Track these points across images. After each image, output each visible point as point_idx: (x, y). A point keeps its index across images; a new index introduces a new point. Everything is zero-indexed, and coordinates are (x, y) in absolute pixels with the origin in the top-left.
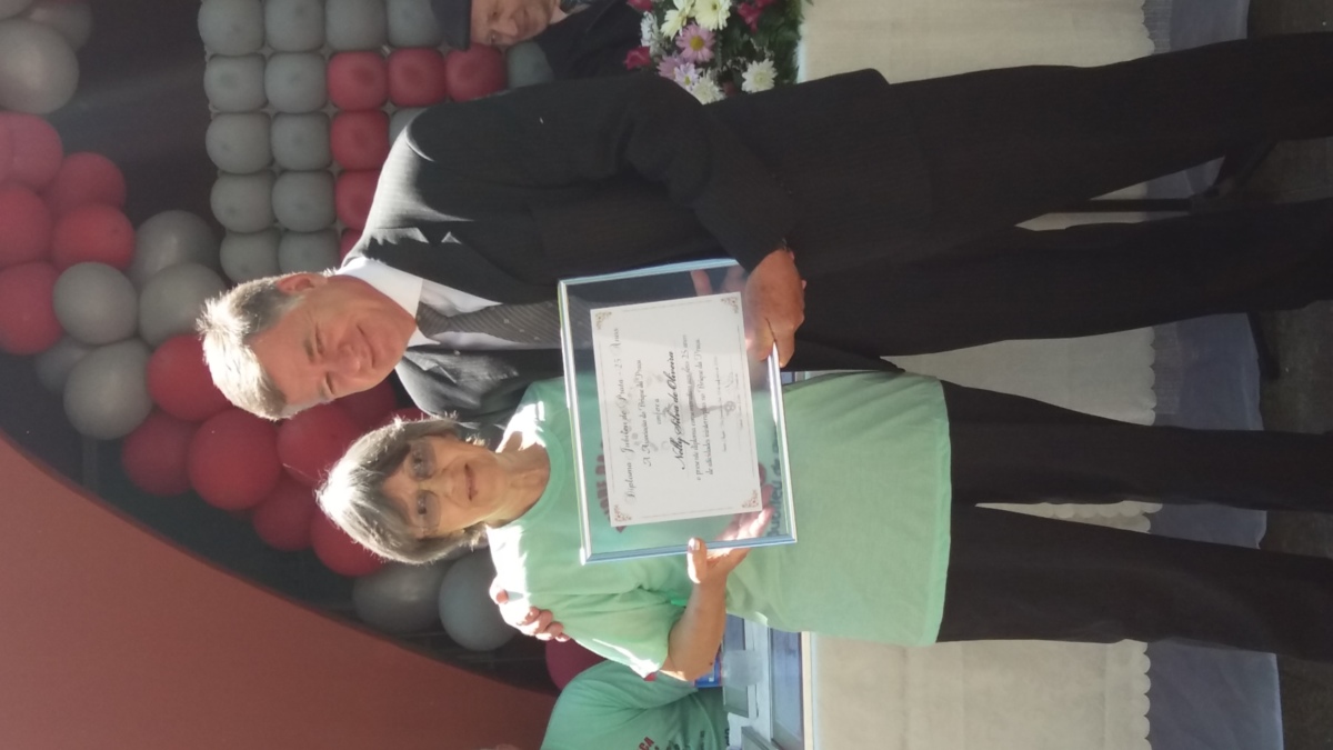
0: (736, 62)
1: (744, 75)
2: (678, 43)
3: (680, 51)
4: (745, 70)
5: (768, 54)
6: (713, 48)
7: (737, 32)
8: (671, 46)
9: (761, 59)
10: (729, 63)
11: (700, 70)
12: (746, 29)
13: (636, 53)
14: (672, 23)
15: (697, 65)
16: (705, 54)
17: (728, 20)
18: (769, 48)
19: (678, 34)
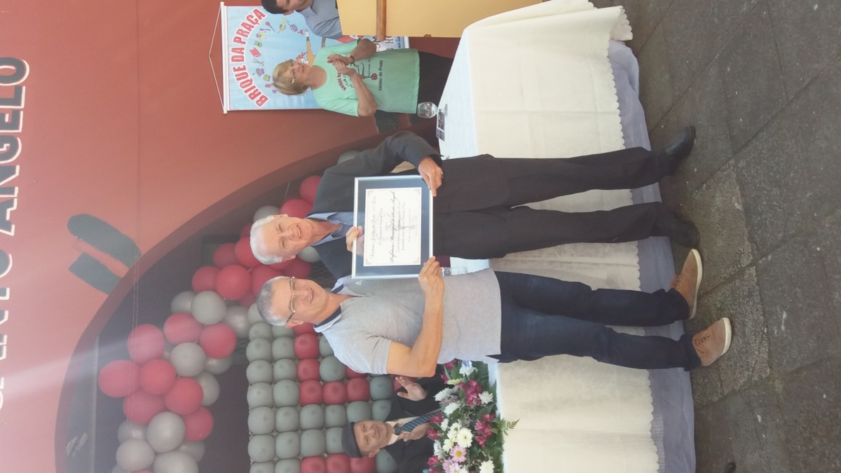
0: (476, 462)
1: (480, 468)
2: (451, 454)
3: (451, 457)
4: (481, 465)
5: (490, 458)
6: (466, 456)
7: (476, 448)
8: (448, 456)
9: (487, 460)
10: (473, 462)
11: (461, 466)
12: (480, 447)
13: (432, 459)
14: (448, 445)
15: (459, 464)
16: (463, 459)
17: (472, 443)
18: (491, 455)
19: (450, 450)
